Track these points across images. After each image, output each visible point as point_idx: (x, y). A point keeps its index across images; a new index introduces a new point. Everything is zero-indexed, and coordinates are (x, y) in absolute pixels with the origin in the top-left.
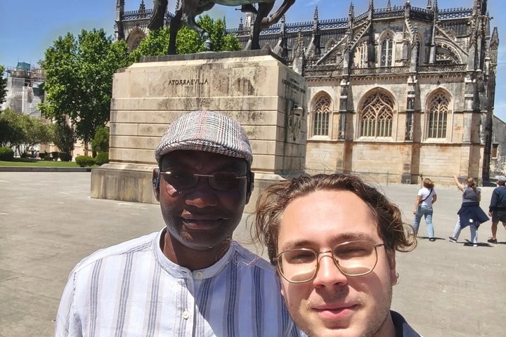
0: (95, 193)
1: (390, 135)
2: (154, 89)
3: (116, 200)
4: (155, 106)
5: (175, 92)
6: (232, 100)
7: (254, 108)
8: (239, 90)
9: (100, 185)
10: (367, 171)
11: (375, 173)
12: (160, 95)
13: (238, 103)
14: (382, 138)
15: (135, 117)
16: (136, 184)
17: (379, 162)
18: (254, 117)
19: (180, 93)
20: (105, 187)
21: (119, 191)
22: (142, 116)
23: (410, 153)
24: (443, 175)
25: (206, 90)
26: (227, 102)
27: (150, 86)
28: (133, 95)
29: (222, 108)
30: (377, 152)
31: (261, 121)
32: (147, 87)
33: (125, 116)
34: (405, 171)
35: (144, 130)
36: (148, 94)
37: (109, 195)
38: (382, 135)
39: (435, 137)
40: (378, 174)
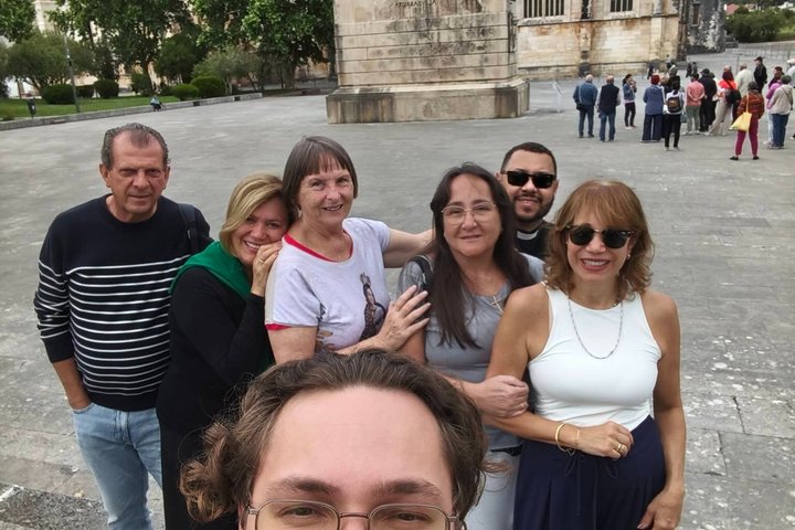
0: (333, 119)
1: (562, 13)
2: (380, 13)
3: (356, 122)
4: (383, 30)
5: (402, 15)
6: (461, 18)
7: (483, 24)
8: (467, 8)
9: (337, 111)
10: (534, 65)
11: (544, 67)
12: (387, 18)
13: (467, 21)
14: (552, 18)
15: (363, 42)
16: (376, 105)
17: (549, 51)
18: (483, 33)
19: (408, 15)
20: (343, 113)
21: (358, 113)
22: (371, 41)
23: (589, 36)
24: (629, 60)
25: (434, 11)
26: (456, 21)
27: (376, 10)
28: (357, 20)
29: (452, 26)
30: (547, 37)
31: (490, 36)
32: (372, 10)
33: (352, 41)
34: (582, 61)
35: (373, 54)
36: (373, 18)
37: (348, 119)
38: (552, 15)
39: (618, 10)
40: (549, 67)
